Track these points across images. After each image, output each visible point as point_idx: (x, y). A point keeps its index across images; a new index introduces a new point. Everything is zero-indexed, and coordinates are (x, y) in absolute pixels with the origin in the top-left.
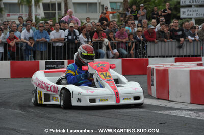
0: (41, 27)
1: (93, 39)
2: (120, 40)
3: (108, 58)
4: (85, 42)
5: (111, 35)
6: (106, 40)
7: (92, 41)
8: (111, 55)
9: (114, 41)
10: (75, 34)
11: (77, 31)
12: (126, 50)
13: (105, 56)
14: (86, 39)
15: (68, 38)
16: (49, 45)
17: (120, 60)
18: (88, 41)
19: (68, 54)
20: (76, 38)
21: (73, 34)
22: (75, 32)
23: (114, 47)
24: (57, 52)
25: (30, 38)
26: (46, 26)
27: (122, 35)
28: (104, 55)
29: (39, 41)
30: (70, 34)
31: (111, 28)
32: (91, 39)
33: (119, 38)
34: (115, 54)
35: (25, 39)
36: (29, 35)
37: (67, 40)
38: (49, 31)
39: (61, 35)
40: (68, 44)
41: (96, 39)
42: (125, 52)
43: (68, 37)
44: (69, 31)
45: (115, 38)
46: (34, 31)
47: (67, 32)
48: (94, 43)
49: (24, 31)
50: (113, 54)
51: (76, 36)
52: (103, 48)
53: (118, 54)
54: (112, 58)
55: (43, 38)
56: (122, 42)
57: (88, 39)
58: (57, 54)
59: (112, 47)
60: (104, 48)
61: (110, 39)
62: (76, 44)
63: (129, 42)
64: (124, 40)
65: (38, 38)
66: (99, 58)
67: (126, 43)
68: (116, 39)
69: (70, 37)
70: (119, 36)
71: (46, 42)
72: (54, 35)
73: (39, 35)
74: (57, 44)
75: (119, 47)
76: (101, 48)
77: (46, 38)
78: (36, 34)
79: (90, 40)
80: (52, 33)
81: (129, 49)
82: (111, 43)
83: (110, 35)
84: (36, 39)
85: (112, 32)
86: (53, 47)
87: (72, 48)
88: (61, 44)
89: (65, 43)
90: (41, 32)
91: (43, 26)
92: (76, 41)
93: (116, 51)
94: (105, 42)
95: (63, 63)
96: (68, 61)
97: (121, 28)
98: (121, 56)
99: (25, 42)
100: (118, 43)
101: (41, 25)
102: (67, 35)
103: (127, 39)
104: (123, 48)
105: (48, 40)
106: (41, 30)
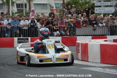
0: (15, 18)
15: (31, 25)
17: (61, 37)
23: (57, 30)
29: (14, 26)
31: (56, 19)
33: (60, 25)
34: (58, 34)
37: (30, 25)
38: (20, 21)
39: (26, 23)
42: (64, 33)
43: (30, 24)
44: (31, 21)
51: (35, 24)
53: (60, 34)
54: (56, 36)
56: (62, 27)
58: (24, 34)
62: (35, 28)
63: (65, 27)
64: (63, 26)
65: (13, 24)
67: (64, 27)
69: (32, 24)
70: (60, 23)
71: (18, 27)
74: (24, 28)
75: (60, 30)
80: (21, 21)
86: (22, 30)
87: (33, 30)
88: (26, 28)
91: (16, 18)
92: (35, 26)
95: (28, 39)
96: (31, 38)
100: (60, 28)
101: (15, 17)
102: (30, 23)
103: (65, 25)
104: (62, 30)
105: (19, 25)
106: (15, 20)
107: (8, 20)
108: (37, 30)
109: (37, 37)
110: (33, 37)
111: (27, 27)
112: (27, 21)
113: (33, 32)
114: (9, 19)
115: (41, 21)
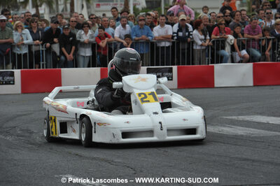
0: (141, 20)
1: (213, 36)
2: (251, 36)
3: (233, 62)
4: (201, 40)
5: (238, 30)
6: (231, 37)
7: (210, 40)
8: (238, 59)
9: (242, 38)
10: (187, 30)
11: (190, 26)
12: (259, 50)
13: (230, 59)
14: (203, 37)
15: (177, 36)
16: (152, 45)
17: (251, 65)
18: (205, 39)
19: (178, 58)
20: (189, 35)
21: (184, 31)
22: (187, 27)
23: (242, 47)
24: (163, 55)
25: (127, 36)
26: (148, 19)
27: (253, 30)
28: (228, 58)
29: (138, 40)
30: (180, 30)
31: (238, 20)
32: (210, 36)
33: (249, 34)
34: (243, 57)
35: (120, 37)
36: (125, 32)
37: (176, 38)
38: (152, 26)
39: (167, 31)
40: (178, 44)
41: (216, 35)
42: (258, 54)
43: (177, 33)
44: (179, 25)
45: (243, 35)
46: (131, 27)
47: (176, 27)
48: (213, 42)
49: (119, 27)
50: (240, 56)
51: (189, 32)
52: (226, 48)
53: (248, 56)
54: (239, 62)
55: (144, 36)
56: (254, 39)
57: (205, 36)
58: (163, 58)
59: (239, 47)
60: (228, 49)
61: (236, 36)
62: (189, 43)
63: (263, 40)
64: (256, 37)
65: (136, 36)
66: (221, 63)
67: (260, 40)
68: (246, 35)
69: (180, 34)
70: (249, 31)
71: (147, 42)
72: (158, 31)
73: (139, 32)
74: (163, 44)
75: (249, 46)
76: (223, 48)
77: (148, 35)
78: (134, 30)
79: (208, 37)
80: (155, 28)
81: (263, 50)
82: (238, 42)
83: (236, 30)
84: (134, 37)
85: (239, 25)
86: (158, 48)
87: (183, 49)
88: (168, 44)
89: (173, 43)
90: (141, 27)
91: (144, 20)
92: (189, 39)
93: (244, 52)
94: (228, 40)
95: (170, 70)
96: (178, 68)
97: (251, 20)
98: (252, 59)
99: (119, 42)
100: (248, 41)
101: (142, 18)
102: (176, 31)
103: (261, 35)
104: (254, 48)
105: (150, 38)
106: (142, 25)
107: (124, 26)
108: (193, 49)
109: (193, 64)
110: (183, 64)
111: (169, 41)
112: (170, 26)
113: (183, 54)
114: (125, 24)
115: (202, 26)
